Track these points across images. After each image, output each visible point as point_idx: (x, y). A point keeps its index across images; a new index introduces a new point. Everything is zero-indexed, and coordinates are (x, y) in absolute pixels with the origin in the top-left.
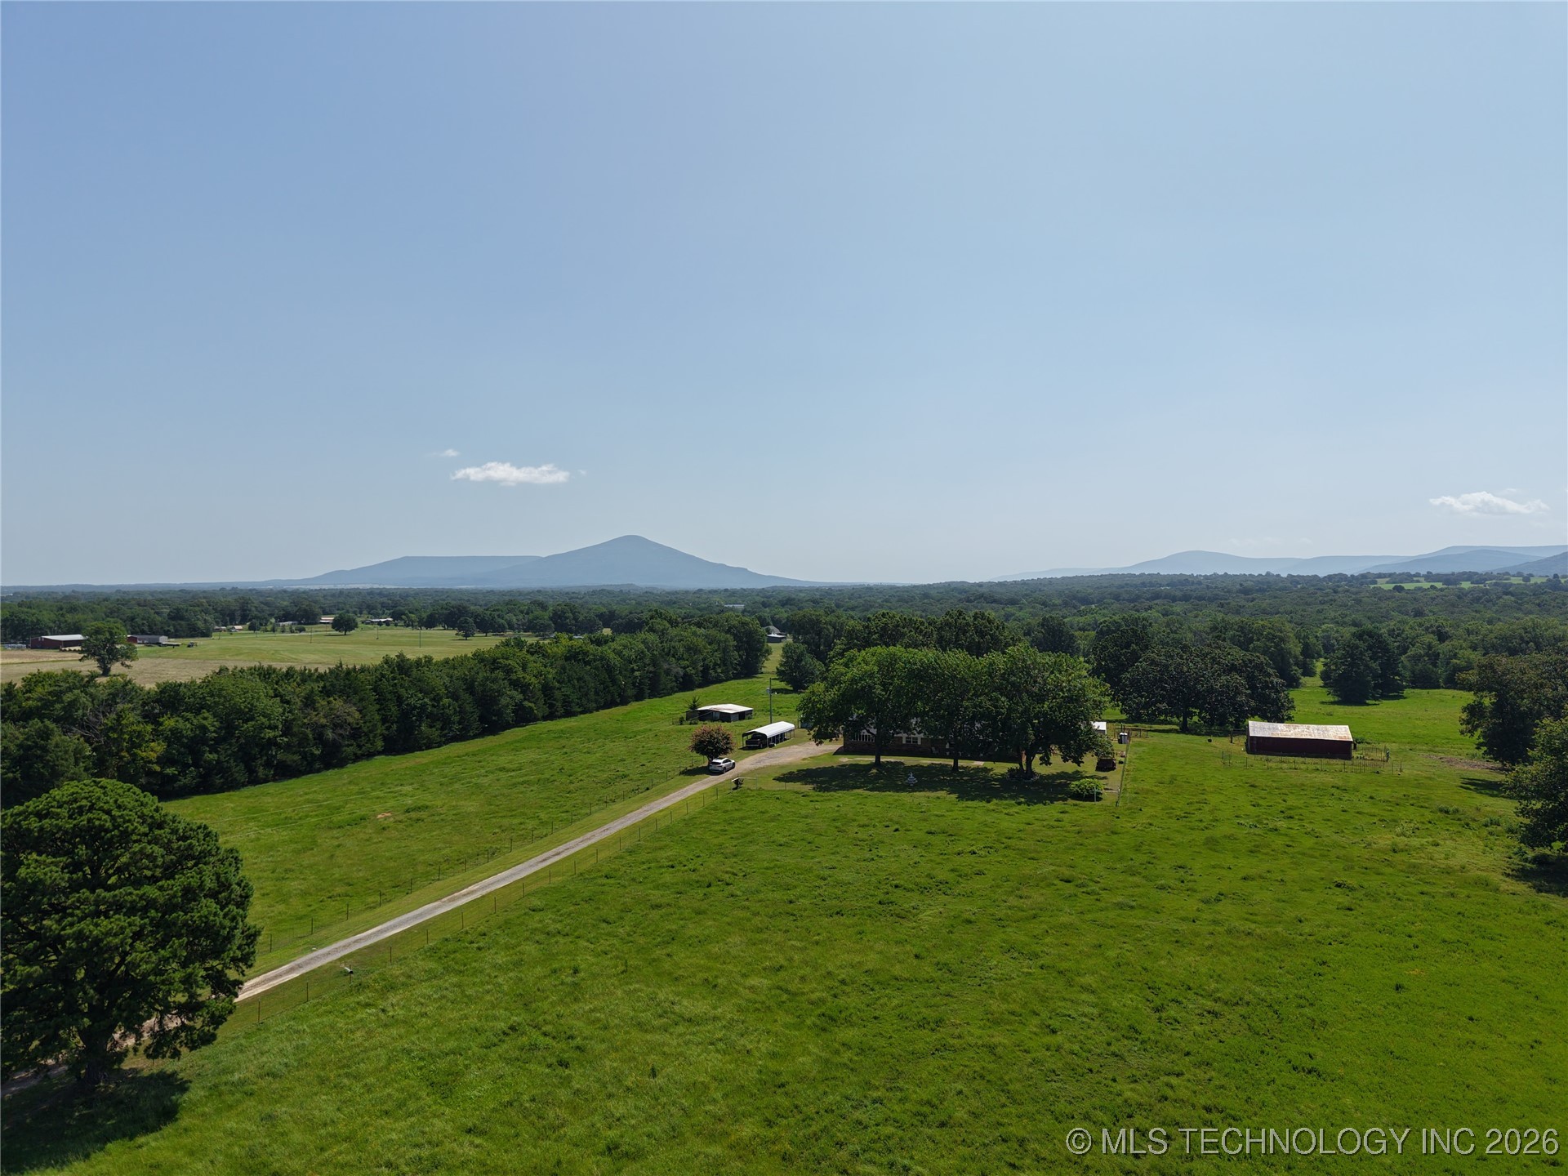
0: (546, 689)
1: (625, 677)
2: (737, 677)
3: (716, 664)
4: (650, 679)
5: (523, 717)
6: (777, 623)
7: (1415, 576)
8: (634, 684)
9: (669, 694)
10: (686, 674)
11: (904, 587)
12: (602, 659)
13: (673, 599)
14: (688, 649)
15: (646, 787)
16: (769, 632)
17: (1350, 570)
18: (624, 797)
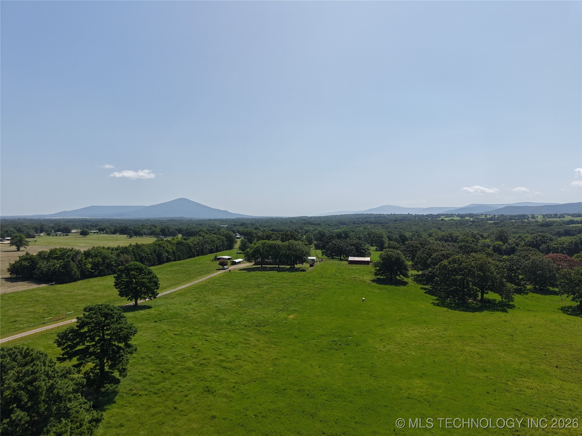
0: (173, 252)
1: (194, 249)
2: (226, 250)
3: (220, 246)
4: (201, 250)
5: (168, 260)
6: (239, 232)
7: (454, 215)
8: (197, 251)
9: (206, 255)
10: (211, 249)
11: (285, 218)
12: (188, 244)
13: (200, 223)
14: (212, 241)
15: (208, 272)
16: (236, 235)
17: (435, 213)
18: (204, 274)
